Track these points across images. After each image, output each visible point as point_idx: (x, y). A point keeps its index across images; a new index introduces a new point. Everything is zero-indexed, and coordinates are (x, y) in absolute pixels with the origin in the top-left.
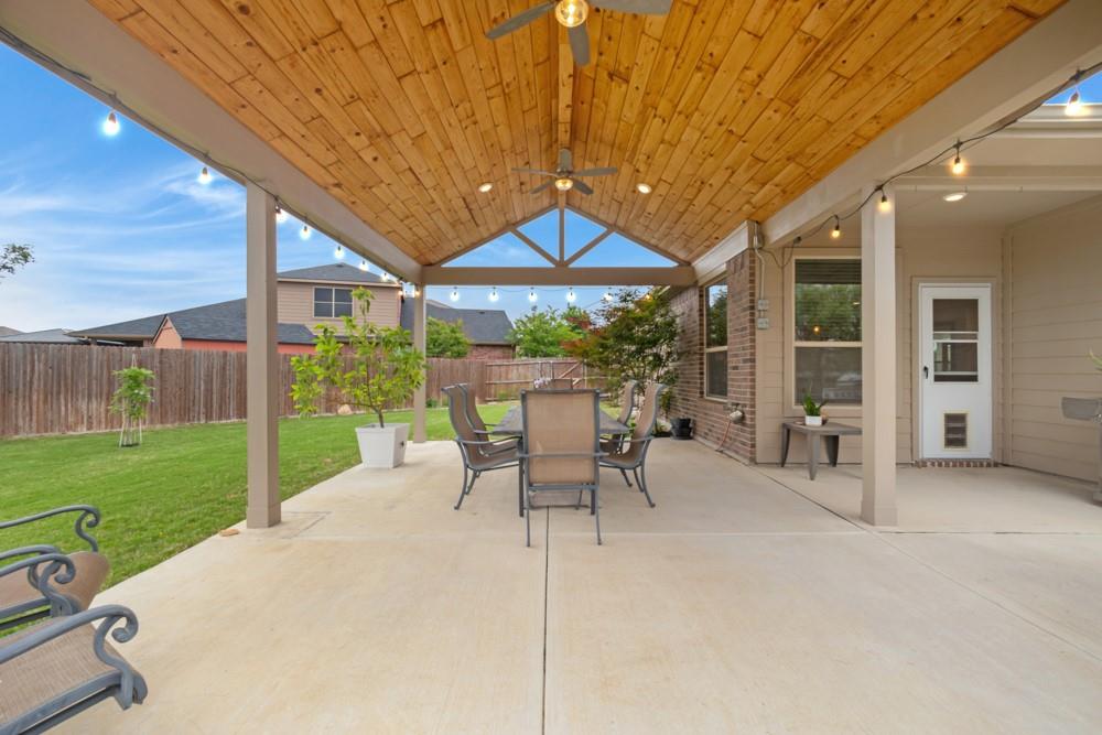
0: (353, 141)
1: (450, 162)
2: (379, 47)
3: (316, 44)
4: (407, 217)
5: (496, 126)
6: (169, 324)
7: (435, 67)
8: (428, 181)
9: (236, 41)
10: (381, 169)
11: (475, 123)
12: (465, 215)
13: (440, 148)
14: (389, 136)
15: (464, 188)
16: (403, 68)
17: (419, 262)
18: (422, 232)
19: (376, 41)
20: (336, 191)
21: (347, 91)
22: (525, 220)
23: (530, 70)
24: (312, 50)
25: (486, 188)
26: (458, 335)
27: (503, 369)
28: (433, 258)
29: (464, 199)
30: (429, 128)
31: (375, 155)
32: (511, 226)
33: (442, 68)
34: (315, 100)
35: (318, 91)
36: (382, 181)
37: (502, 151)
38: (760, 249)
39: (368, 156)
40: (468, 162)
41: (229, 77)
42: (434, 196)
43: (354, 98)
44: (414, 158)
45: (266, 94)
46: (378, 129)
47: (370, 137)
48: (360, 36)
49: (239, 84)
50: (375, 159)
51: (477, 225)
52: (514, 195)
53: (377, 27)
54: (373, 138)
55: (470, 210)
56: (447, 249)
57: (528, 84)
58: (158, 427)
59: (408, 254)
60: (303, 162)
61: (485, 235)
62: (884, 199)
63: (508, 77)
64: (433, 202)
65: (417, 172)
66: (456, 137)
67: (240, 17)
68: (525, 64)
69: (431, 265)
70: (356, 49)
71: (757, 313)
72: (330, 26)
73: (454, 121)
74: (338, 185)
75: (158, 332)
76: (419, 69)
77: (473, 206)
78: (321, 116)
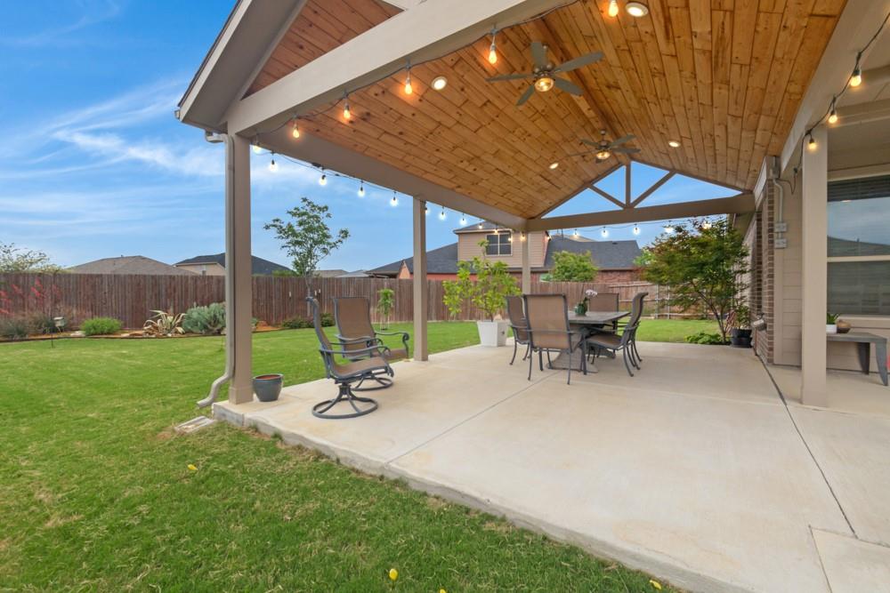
0: (460, 165)
1: (521, 158)
2: (461, 124)
3: (431, 133)
4: (505, 194)
5: (545, 133)
6: (405, 265)
7: (493, 120)
8: (511, 172)
9: (400, 145)
10: (480, 173)
11: (529, 135)
12: (546, 184)
13: (512, 154)
14: (478, 157)
15: (538, 170)
16: (475, 127)
17: (524, 217)
18: (520, 201)
19: (458, 122)
20: (459, 190)
21: (451, 146)
22: (599, 178)
23: (555, 99)
24: (431, 136)
25: (554, 166)
26: (585, 264)
27: (623, 290)
28: (533, 214)
29: (541, 175)
30: (499, 147)
31: (474, 168)
32: (589, 183)
33: (497, 119)
34: (437, 154)
35: (438, 150)
36: (482, 179)
37: (557, 143)
38: (777, 179)
39: (470, 169)
40: (534, 156)
41: (400, 157)
42: (520, 179)
43: (455, 147)
44: (497, 163)
45: (416, 159)
46: (472, 156)
47: (469, 161)
48: (450, 123)
49: (405, 159)
50: (475, 170)
51: (559, 188)
52: (579, 164)
53: (457, 117)
54: (470, 161)
55: (549, 181)
56: (542, 207)
57: (557, 105)
58: (399, 322)
59: (513, 214)
60: (438, 181)
61: (568, 192)
62: (812, 141)
63: (540, 108)
64: (519, 182)
65: (502, 169)
66: (519, 145)
67: (400, 136)
68: (550, 98)
69: (533, 218)
70: (449, 128)
71: (775, 235)
72: (435, 125)
73: (515, 139)
74: (459, 187)
75: (400, 270)
76: (484, 124)
77: (550, 178)
78: (441, 160)
